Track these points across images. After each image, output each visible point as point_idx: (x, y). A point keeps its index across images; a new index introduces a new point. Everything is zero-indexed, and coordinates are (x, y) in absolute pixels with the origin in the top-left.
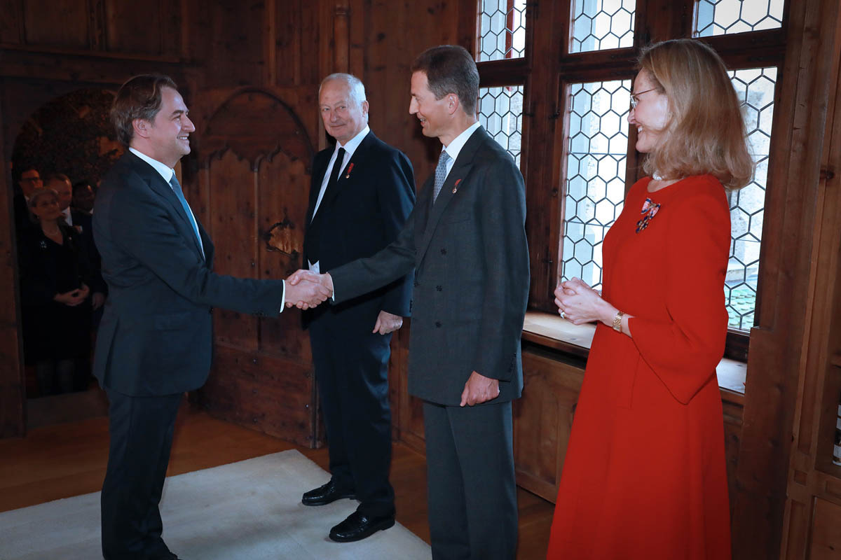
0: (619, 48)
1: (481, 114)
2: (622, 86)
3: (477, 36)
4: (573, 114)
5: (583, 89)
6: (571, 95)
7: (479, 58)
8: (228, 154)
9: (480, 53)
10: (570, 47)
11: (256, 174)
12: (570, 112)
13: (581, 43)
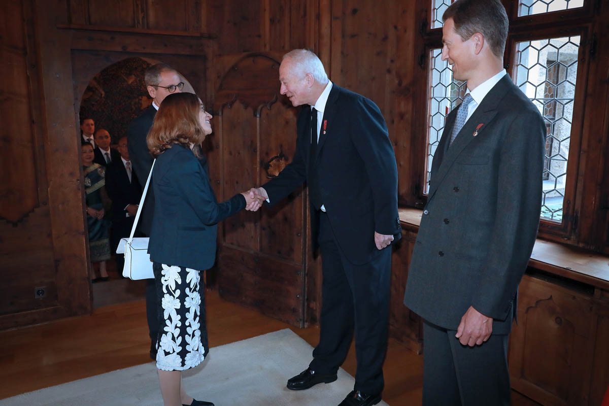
0: (567, 9)
1: (434, 70)
2: (569, 42)
3: (432, 8)
4: (520, 66)
5: (530, 45)
6: (518, 51)
7: (434, 26)
8: (237, 104)
9: (434, 21)
10: (519, 11)
11: (258, 119)
12: (517, 66)
13: (529, 7)
